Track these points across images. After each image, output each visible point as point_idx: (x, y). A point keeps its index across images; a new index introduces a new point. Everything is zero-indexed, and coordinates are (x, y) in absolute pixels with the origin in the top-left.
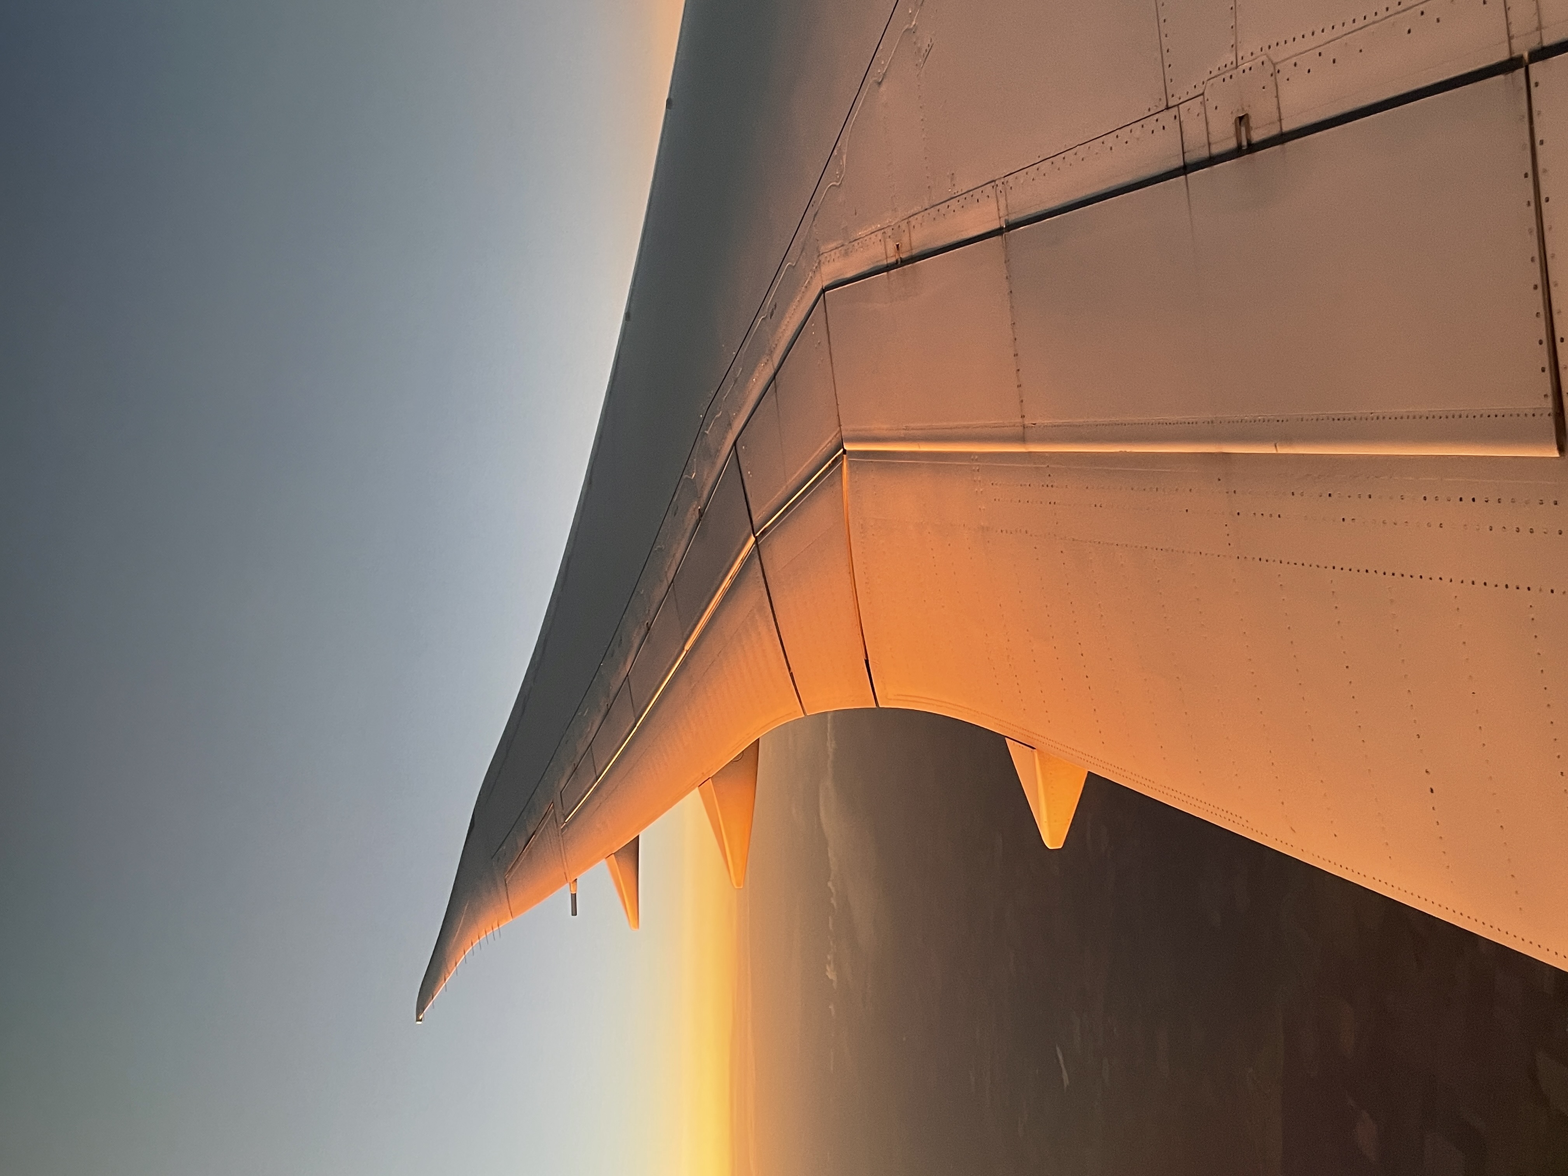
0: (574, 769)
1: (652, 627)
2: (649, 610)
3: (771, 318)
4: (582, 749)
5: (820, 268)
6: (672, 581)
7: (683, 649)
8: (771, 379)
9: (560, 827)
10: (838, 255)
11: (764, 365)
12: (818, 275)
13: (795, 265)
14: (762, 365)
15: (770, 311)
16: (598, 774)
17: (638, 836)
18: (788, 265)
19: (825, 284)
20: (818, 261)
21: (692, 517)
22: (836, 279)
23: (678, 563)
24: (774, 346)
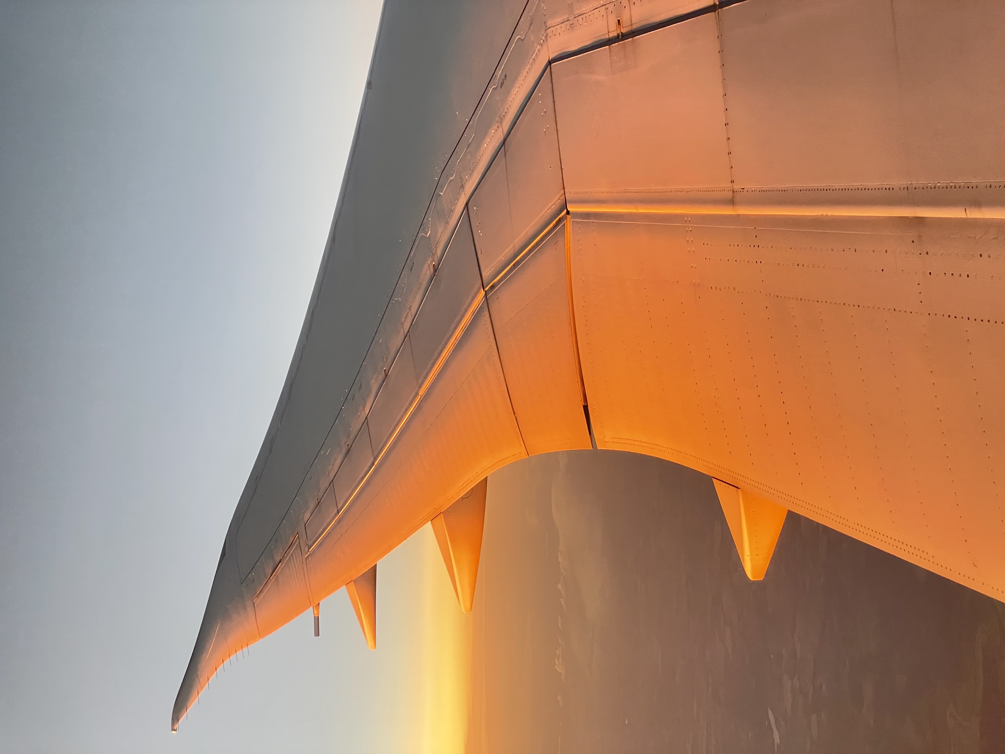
0: (317, 503)
1: (389, 374)
2: (387, 358)
3: (501, 87)
4: (324, 484)
5: (547, 41)
6: (408, 331)
7: (417, 394)
8: (501, 145)
9: (304, 556)
10: (563, 29)
11: (494, 132)
12: (545, 47)
13: (524, 38)
14: (493, 131)
15: (501, 82)
16: (339, 507)
17: (376, 564)
18: (517, 37)
19: (552, 56)
20: (545, 35)
21: (427, 272)
22: (562, 52)
23: (413, 316)
24: (504, 114)
